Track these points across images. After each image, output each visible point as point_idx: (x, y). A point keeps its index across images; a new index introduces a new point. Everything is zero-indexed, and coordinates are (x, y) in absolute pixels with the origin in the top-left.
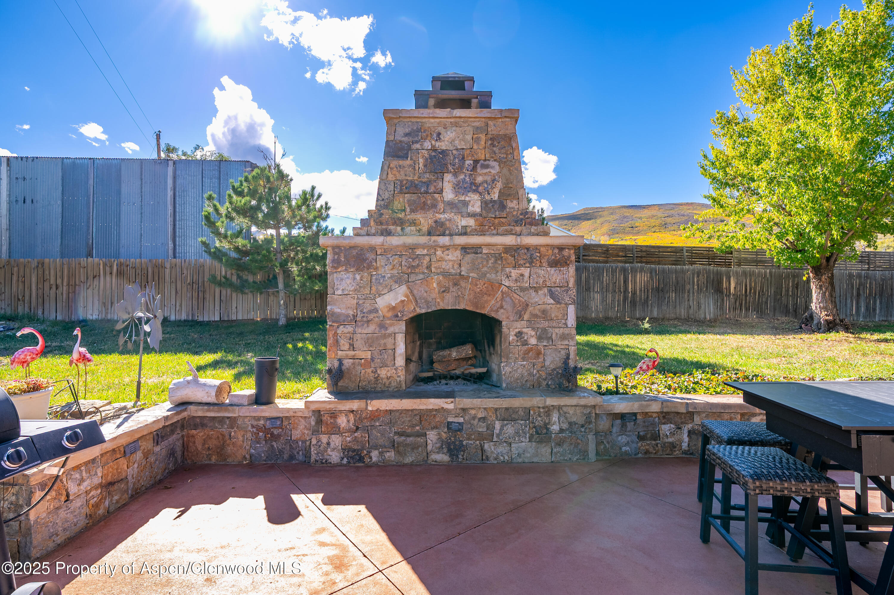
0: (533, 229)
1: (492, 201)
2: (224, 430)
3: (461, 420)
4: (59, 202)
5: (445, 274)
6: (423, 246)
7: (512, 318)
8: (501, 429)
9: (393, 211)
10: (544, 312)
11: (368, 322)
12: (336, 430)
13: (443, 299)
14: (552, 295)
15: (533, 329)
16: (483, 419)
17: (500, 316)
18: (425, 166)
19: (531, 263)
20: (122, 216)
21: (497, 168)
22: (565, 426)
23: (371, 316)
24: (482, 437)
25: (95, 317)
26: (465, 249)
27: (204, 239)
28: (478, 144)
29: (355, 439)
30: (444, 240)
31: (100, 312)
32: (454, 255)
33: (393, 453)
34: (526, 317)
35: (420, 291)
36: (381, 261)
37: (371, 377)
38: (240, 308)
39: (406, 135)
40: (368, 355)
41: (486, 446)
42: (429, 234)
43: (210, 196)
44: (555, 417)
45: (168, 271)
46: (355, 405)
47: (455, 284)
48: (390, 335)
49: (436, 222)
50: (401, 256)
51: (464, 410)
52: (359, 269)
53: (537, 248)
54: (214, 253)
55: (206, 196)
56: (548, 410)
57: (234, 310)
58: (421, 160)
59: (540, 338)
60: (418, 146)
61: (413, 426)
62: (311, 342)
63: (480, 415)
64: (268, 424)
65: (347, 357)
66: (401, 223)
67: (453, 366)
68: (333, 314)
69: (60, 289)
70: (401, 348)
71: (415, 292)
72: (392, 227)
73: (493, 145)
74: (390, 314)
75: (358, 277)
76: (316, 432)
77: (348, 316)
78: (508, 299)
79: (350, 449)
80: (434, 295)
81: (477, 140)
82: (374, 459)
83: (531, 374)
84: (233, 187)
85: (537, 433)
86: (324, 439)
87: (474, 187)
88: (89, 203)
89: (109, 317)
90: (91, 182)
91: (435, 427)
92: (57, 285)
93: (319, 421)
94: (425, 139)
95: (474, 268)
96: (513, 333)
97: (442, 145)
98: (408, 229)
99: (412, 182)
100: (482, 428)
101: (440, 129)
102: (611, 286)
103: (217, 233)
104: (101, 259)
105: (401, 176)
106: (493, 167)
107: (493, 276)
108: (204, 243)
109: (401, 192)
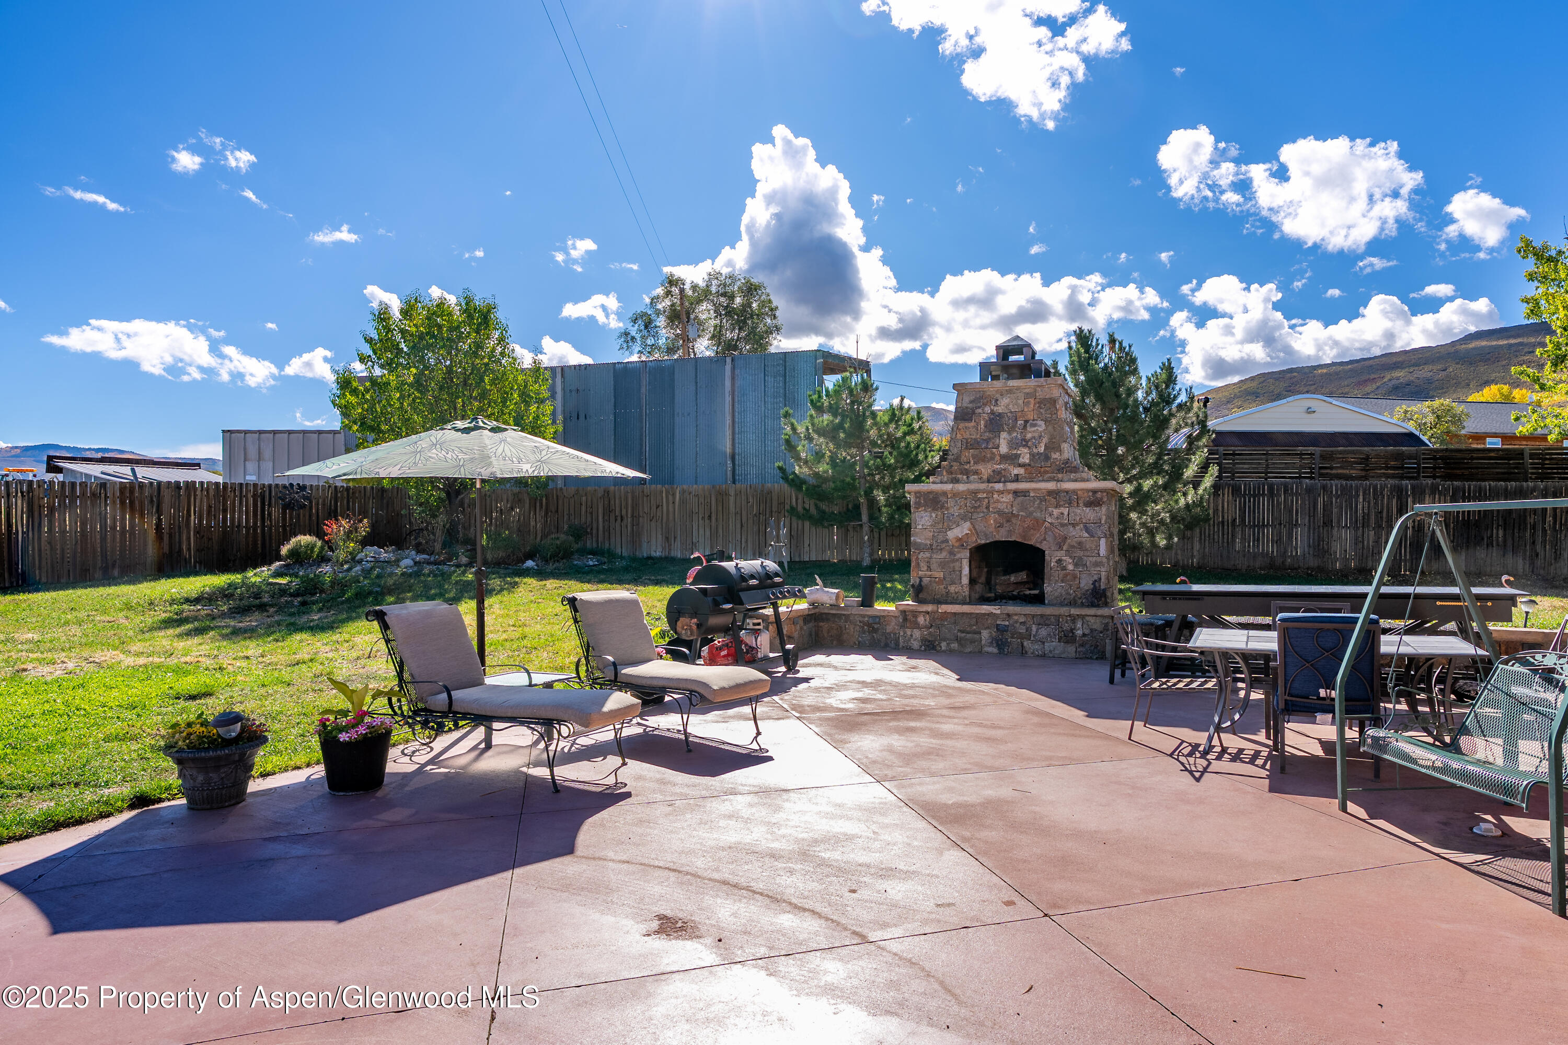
0: (1072, 476)
1: (1038, 453)
2: (842, 623)
3: (1007, 623)
4: (612, 417)
5: (1000, 513)
6: (984, 491)
7: (1053, 548)
8: (1037, 630)
9: (961, 464)
10: (1080, 543)
11: (941, 549)
12: (916, 626)
13: (998, 532)
14: (1087, 530)
15: (1071, 557)
16: (1023, 623)
17: (1043, 546)
18: (985, 427)
19: (1070, 504)
20: (677, 431)
21: (1044, 427)
22: (1087, 632)
23: (943, 546)
24: (1022, 637)
25: (658, 554)
26: (1016, 493)
27: (781, 464)
28: (1028, 407)
29: (930, 633)
30: (999, 486)
31: (664, 548)
32: (1007, 498)
33: (956, 645)
34: (1065, 548)
35: (980, 526)
36: (951, 503)
37: (944, 592)
38: (813, 546)
39: (971, 402)
40: (941, 575)
41: (1025, 644)
42: (989, 481)
43: (787, 412)
44: (1079, 625)
45: (732, 499)
46: (930, 608)
47: (1008, 521)
48: (957, 560)
49: (994, 471)
50: (966, 499)
51: (1009, 615)
52: (934, 509)
53: (1075, 492)
54: (793, 480)
55: (782, 412)
56: (1074, 619)
57: (807, 549)
58: (982, 422)
59: (1076, 565)
60: (980, 411)
61: (971, 626)
62: (900, 583)
63: (1022, 620)
64: (871, 621)
65: (926, 576)
66: (967, 473)
67: (1011, 588)
68: (915, 543)
69: (625, 521)
70: (966, 571)
71: (977, 527)
72: (960, 476)
73: (1040, 407)
74: (957, 544)
75: (934, 515)
76: (902, 626)
77: (926, 545)
78: (1050, 533)
79: (926, 640)
80: (991, 530)
81: (1026, 404)
82: (943, 648)
83: (1068, 594)
84: (812, 401)
85: (1065, 636)
86: (909, 632)
87: (1025, 443)
88: (642, 416)
89: (672, 555)
90: (643, 390)
91: (988, 628)
92: (622, 517)
93: (905, 619)
94: (985, 405)
95: (1023, 508)
96: (1054, 560)
97: (999, 409)
98: (972, 478)
99: (975, 439)
100: (1022, 630)
101: (998, 396)
102: (1373, 517)
103: (798, 458)
104: (663, 484)
105: (967, 436)
106: (1040, 426)
107: (1039, 514)
108: (780, 468)
109: (967, 448)
